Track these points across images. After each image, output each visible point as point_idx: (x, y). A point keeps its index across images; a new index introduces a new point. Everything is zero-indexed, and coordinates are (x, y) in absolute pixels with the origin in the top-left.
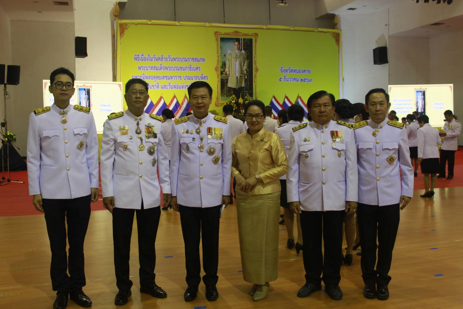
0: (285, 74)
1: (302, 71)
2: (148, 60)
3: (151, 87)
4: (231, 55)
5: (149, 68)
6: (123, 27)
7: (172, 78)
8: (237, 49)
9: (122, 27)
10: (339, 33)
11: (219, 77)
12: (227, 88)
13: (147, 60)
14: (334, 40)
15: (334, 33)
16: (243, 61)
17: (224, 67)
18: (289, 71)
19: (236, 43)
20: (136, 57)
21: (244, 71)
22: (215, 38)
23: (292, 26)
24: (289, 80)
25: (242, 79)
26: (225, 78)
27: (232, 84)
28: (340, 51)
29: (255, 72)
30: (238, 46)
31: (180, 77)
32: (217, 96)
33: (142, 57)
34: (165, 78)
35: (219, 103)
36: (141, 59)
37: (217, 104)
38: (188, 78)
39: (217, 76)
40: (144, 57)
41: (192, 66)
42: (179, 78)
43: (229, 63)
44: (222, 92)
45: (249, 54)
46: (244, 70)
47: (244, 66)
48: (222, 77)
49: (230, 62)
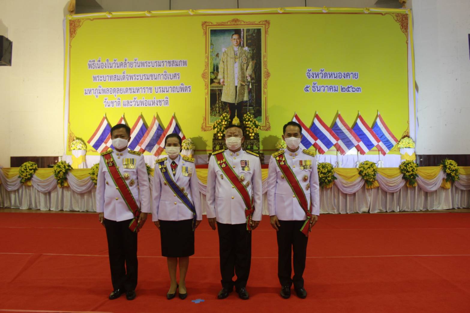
0: (315, 80)
1: (343, 74)
2: (106, 67)
3: (109, 104)
4: (227, 55)
5: (107, 78)
6: (75, 25)
7: (138, 90)
8: (236, 44)
9: (73, 25)
10: (407, 14)
11: (208, 88)
12: (220, 103)
13: (104, 67)
14: (398, 25)
15: (398, 15)
16: (245, 62)
17: (215, 71)
18: (320, 75)
19: (236, 37)
20: (90, 63)
21: (247, 77)
22: (202, 31)
23: (324, 7)
24: (322, 89)
25: (244, 89)
26: (217, 88)
27: (227, 97)
28: (409, 42)
29: (265, 77)
30: (238, 41)
31: (151, 89)
32: (204, 115)
33: (99, 63)
34: (129, 91)
35: (207, 125)
36: (97, 66)
37: (204, 126)
38: (162, 90)
39: (205, 85)
40: (101, 63)
41: (167, 73)
42: (149, 90)
43: (223, 67)
44: (212, 109)
45: (255, 51)
46: (247, 75)
47: (247, 71)
48: (213, 87)
49: (225, 65)
